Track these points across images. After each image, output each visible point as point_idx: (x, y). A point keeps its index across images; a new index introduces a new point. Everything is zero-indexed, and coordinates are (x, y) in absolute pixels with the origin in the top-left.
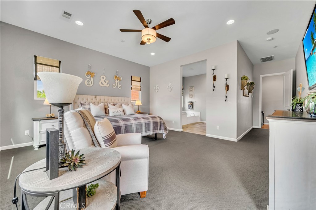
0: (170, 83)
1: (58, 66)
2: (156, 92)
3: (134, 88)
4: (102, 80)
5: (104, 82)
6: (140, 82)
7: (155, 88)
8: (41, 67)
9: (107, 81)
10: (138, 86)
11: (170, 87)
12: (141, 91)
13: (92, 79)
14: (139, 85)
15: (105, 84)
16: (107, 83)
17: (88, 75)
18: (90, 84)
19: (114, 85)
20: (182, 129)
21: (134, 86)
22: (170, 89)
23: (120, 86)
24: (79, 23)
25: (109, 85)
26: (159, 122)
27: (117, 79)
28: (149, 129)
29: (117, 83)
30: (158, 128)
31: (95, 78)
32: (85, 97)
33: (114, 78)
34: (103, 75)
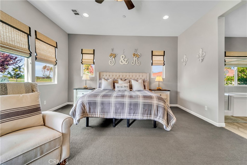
0: (201, 50)
1: (93, 53)
2: (184, 65)
3: (155, 63)
4: (122, 59)
5: (123, 61)
6: (164, 56)
7: (182, 60)
8: (85, 56)
9: (126, 60)
10: (161, 61)
11: (201, 56)
12: (165, 66)
13: (113, 59)
14: (163, 59)
15: (124, 62)
16: (126, 61)
17: (111, 56)
18: (113, 63)
19: (133, 62)
20: (224, 124)
21: (155, 61)
22: (201, 59)
23: (139, 63)
24: (86, 15)
25: (128, 62)
26: (155, 105)
27: (135, 56)
28: (136, 111)
29: (136, 60)
30: (153, 113)
31: (116, 58)
32: (108, 74)
33: (133, 55)
34: (122, 55)
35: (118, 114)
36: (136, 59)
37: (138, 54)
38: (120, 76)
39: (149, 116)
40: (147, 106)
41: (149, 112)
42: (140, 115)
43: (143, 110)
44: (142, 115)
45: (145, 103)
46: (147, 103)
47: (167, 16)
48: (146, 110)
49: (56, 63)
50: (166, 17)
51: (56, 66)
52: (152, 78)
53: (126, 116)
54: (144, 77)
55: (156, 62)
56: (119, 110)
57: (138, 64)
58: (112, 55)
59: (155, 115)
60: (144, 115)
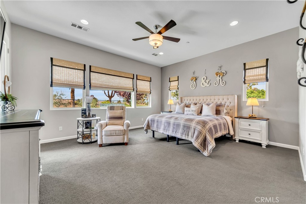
1: (177, 80)
3: (249, 80)
4: (203, 81)
5: (204, 83)
6: (267, 66)
9: (207, 81)
10: (260, 75)
13: (195, 82)
15: (206, 85)
16: (207, 83)
17: (192, 80)
18: (194, 87)
19: (215, 83)
21: (250, 76)
23: (223, 82)
24: (161, 53)
25: (210, 84)
26: (193, 127)
27: (219, 75)
28: (177, 131)
29: (219, 80)
30: (190, 134)
31: (197, 81)
32: (189, 98)
33: (216, 75)
34: (204, 76)
35: (165, 131)
36: (220, 78)
37: (222, 72)
38: (200, 100)
39: (186, 136)
40: (186, 127)
41: (187, 133)
42: (179, 134)
43: (183, 131)
44: (181, 135)
45: (184, 125)
46: (186, 125)
47: (236, 22)
48: (185, 131)
49: (151, 92)
50: (234, 23)
51: (151, 94)
52: (243, 100)
53: (170, 133)
54: (229, 100)
55: (251, 78)
56: (166, 128)
57: (223, 84)
58: (193, 78)
59: (192, 137)
60: (183, 135)
